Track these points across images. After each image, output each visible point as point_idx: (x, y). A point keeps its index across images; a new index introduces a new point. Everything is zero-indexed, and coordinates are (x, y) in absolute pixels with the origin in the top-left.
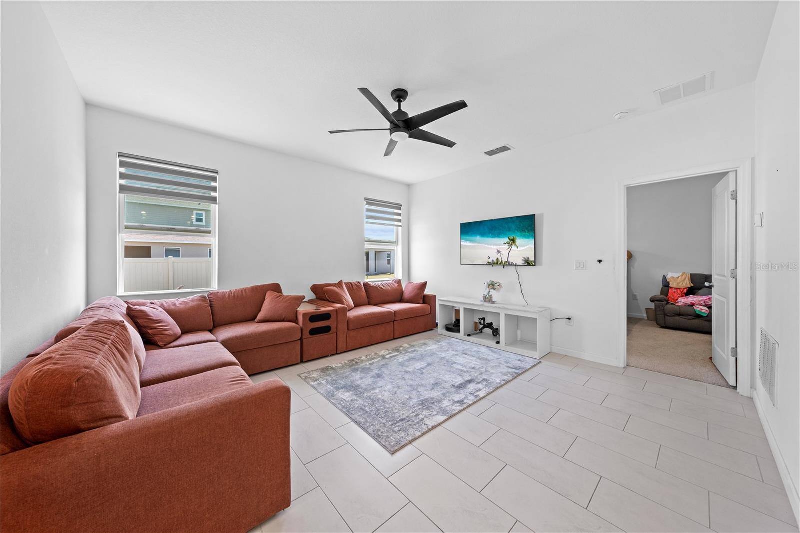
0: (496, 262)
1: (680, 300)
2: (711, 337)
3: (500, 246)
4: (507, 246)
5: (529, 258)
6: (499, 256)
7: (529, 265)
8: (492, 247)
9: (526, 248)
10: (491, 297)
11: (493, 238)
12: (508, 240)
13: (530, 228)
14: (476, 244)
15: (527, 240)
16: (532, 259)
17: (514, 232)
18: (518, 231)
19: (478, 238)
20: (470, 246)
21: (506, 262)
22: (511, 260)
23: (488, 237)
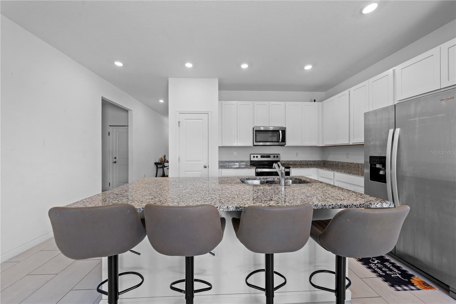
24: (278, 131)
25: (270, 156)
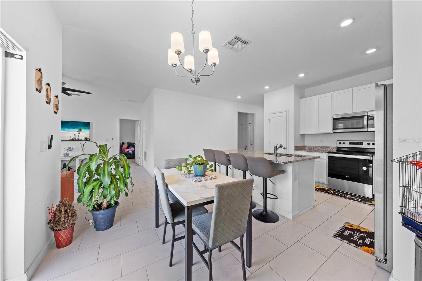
0: (73, 139)
1: (125, 150)
2: (135, 160)
3: (75, 132)
4: (78, 132)
5: (86, 137)
6: (74, 136)
7: (87, 140)
8: (72, 133)
9: (86, 133)
10: (68, 154)
11: (72, 129)
12: (78, 130)
13: (87, 125)
14: (65, 132)
15: (86, 130)
16: (88, 137)
17: (81, 127)
18: (82, 126)
19: (66, 129)
20: (63, 132)
21: (77, 139)
22: (79, 138)
23: (70, 129)
24: (363, 117)
25: (362, 143)
